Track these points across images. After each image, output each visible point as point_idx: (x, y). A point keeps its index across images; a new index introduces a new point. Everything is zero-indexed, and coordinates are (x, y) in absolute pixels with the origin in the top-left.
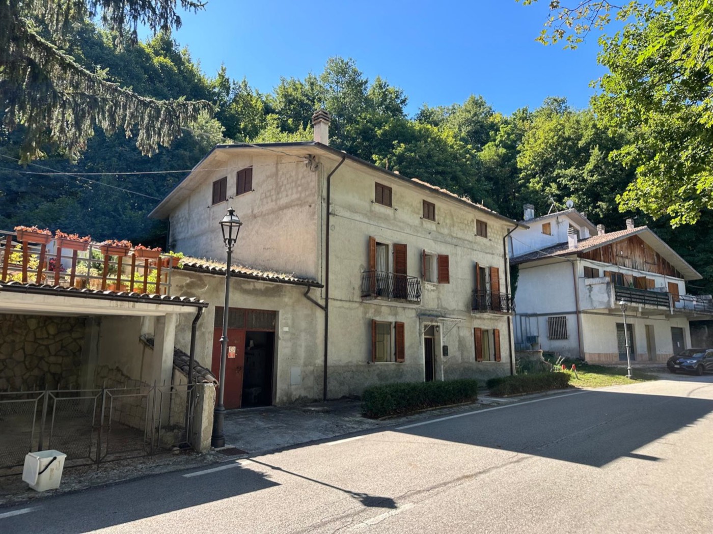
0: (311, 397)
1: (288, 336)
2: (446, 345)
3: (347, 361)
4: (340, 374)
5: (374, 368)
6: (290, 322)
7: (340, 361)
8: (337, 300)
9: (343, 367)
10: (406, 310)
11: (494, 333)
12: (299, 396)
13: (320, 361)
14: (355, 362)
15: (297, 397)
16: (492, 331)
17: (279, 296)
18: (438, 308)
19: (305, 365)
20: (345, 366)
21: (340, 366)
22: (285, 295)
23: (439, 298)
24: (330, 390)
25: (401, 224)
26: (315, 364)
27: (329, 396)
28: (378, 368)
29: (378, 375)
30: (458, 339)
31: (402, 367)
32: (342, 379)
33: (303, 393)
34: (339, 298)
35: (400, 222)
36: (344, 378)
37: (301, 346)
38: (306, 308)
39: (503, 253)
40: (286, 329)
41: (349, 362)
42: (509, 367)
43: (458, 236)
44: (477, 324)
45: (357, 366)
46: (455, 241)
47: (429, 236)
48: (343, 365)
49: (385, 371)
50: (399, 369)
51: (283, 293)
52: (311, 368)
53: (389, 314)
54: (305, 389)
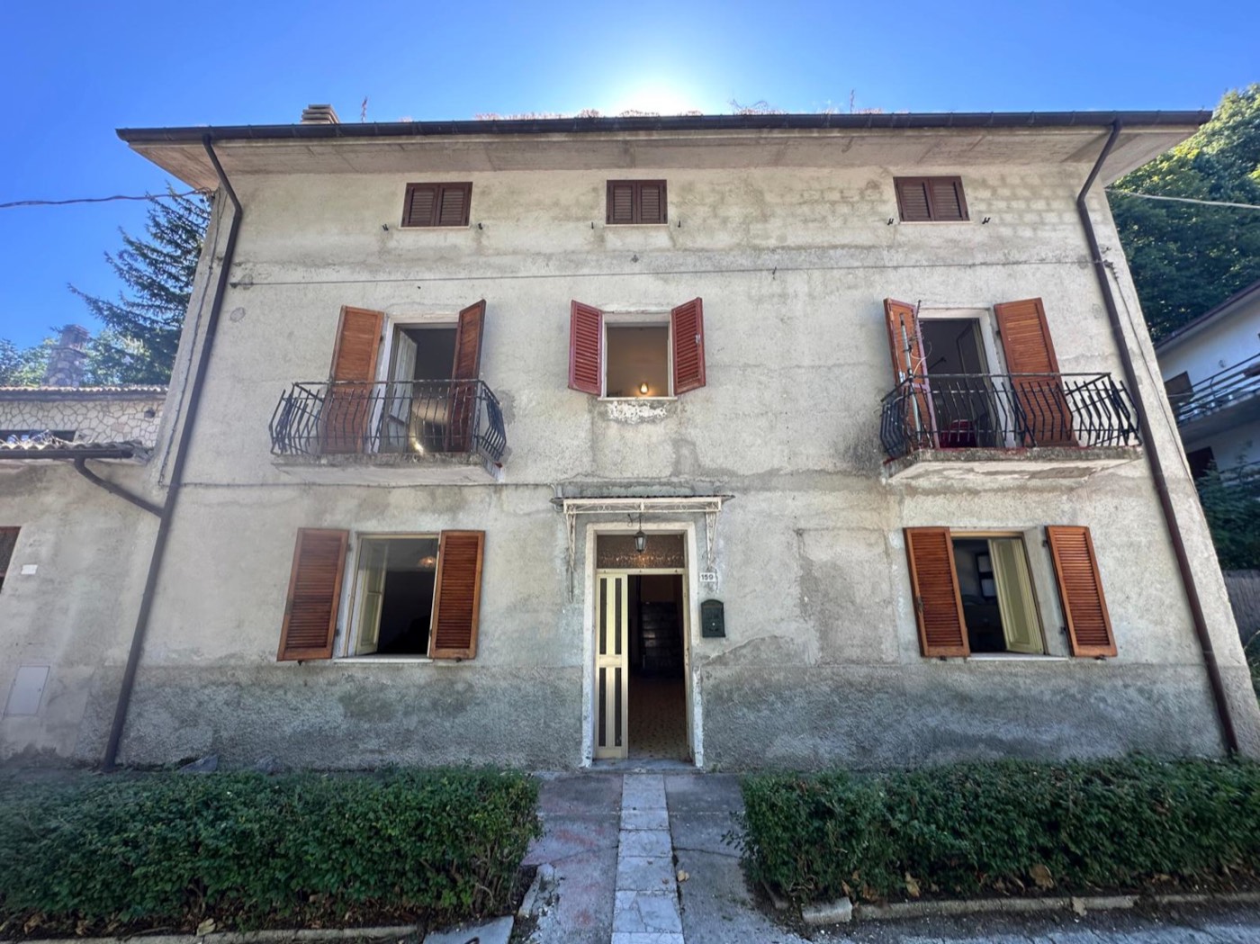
0: (66, 754)
1: (31, 587)
2: (717, 596)
3: (223, 653)
4: (185, 691)
5: (332, 677)
6: (45, 552)
7: (196, 652)
8: (216, 486)
9: (203, 669)
10: (505, 493)
11: (1047, 543)
12: (27, 749)
13: (119, 653)
14: (254, 657)
15: (20, 749)
16: (1040, 537)
17: (31, 493)
18: (676, 473)
19: (69, 662)
20: (210, 669)
21: (190, 668)
22: (46, 489)
23: (678, 443)
24: (140, 739)
25: (507, 260)
26: (102, 660)
27: (131, 752)
28: (351, 678)
29: (346, 700)
30: (796, 571)
31: (468, 675)
32: (192, 706)
33: (42, 740)
34: (225, 482)
35: (498, 253)
36: (200, 703)
37: (65, 611)
38: (106, 514)
39: (1083, 250)
40: (30, 569)
41: (232, 656)
42: (1195, 681)
43: (791, 241)
44: (922, 513)
45: (259, 668)
46: (770, 260)
47: (637, 267)
48: (203, 664)
49: (383, 688)
50: (452, 683)
51: (44, 484)
52: (85, 671)
53: (423, 510)
54: (50, 729)
